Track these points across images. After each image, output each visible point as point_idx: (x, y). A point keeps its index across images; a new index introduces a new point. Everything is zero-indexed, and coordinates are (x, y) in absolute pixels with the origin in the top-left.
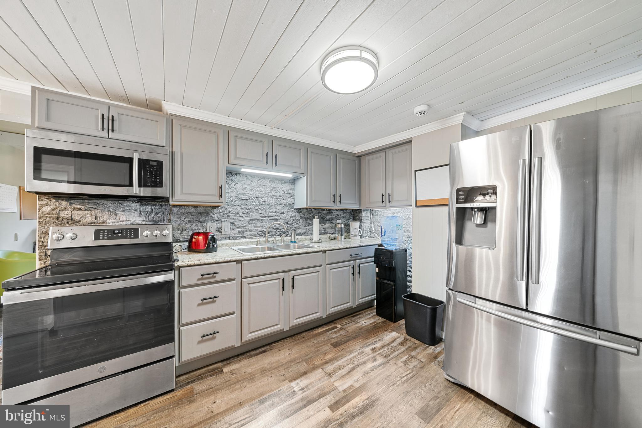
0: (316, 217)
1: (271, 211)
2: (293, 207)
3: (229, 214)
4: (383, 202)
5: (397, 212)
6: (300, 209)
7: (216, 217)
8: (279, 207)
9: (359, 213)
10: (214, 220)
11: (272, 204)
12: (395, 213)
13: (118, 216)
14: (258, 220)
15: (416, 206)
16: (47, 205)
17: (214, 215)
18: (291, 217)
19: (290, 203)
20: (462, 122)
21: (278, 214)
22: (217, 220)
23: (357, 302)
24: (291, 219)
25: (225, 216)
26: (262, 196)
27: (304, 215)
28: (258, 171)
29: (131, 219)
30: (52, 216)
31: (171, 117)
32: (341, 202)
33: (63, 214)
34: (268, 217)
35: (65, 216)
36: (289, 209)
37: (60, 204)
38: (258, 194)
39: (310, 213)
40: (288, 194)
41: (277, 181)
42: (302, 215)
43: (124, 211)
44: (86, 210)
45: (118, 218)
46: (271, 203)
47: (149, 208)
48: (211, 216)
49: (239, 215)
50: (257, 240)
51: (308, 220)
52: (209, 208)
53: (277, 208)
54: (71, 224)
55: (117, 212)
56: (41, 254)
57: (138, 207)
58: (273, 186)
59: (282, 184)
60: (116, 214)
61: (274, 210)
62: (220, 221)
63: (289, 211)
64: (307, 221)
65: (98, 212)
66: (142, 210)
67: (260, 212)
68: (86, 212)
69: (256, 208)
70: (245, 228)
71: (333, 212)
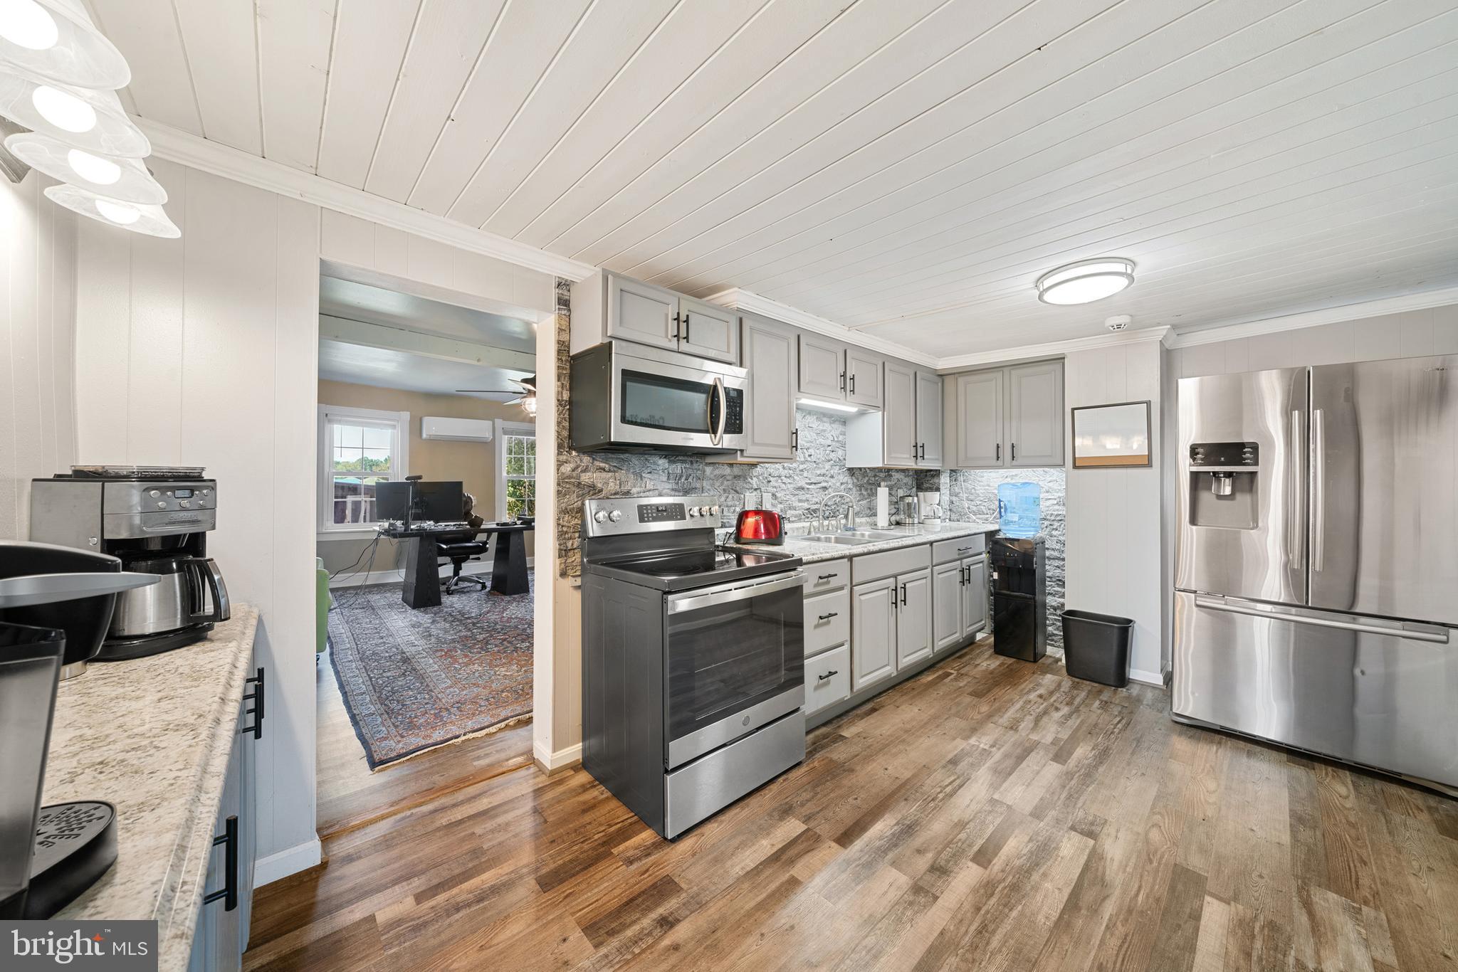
0: (882, 484)
1: (818, 472)
2: (844, 465)
3: (771, 479)
4: (998, 458)
5: (1012, 476)
6: (853, 469)
7: (754, 482)
8: (827, 466)
9: (933, 476)
10: (752, 488)
11: (820, 461)
12: (1007, 477)
13: (645, 480)
14: (803, 489)
15: (1075, 467)
16: (566, 463)
17: (752, 479)
18: (842, 484)
19: (841, 458)
20: (1163, 339)
21: (827, 479)
22: (756, 490)
23: (964, 632)
24: (843, 487)
25: (765, 481)
26: (808, 445)
27: (858, 479)
28: (820, 402)
29: (658, 487)
30: (572, 480)
31: (740, 315)
32: (925, 457)
33: (586, 478)
34: (815, 483)
35: (587, 480)
36: (840, 469)
37: (581, 461)
38: (804, 443)
39: (864, 477)
40: (838, 441)
41: (825, 419)
42: (855, 481)
43: (650, 473)
44: (610, 471)
45: (643, 485)
46: (819, 459)
47: (678, 468)
48: (749, 482)
49: (782, 480)
50: (808, 524)
51: (863, 489)
52: (746, 467)
53: (824, 468)
54: (593, 495)
55: (644, 475)
56: (562, 547)
57: (667, 465)
58: (821, 428)
59: (830, 423)
60: (641, 477)
61: (823, 471)
62: (758, 491)
63: (839, 474)
64: (861, 490)
65: (621, 474)
66: (670, 472)
67: (805, 474)
68: (610, 474)
69: (802, 467)
70: (788, 503)
71: (893, 474)
